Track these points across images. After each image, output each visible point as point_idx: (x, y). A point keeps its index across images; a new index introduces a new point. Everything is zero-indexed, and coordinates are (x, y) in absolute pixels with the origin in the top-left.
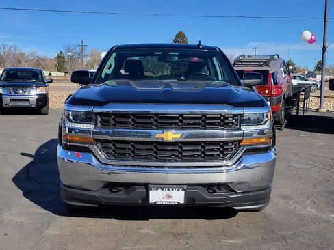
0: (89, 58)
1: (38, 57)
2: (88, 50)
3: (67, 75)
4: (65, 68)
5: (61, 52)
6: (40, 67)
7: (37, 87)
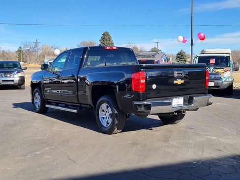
0: (41, 51)
1: (3, 51)
2: (40, 46)
3: (25, 63)
4: (23, 59)
5: (20, 48)
6: (5, 58)
7: (18, 72)
